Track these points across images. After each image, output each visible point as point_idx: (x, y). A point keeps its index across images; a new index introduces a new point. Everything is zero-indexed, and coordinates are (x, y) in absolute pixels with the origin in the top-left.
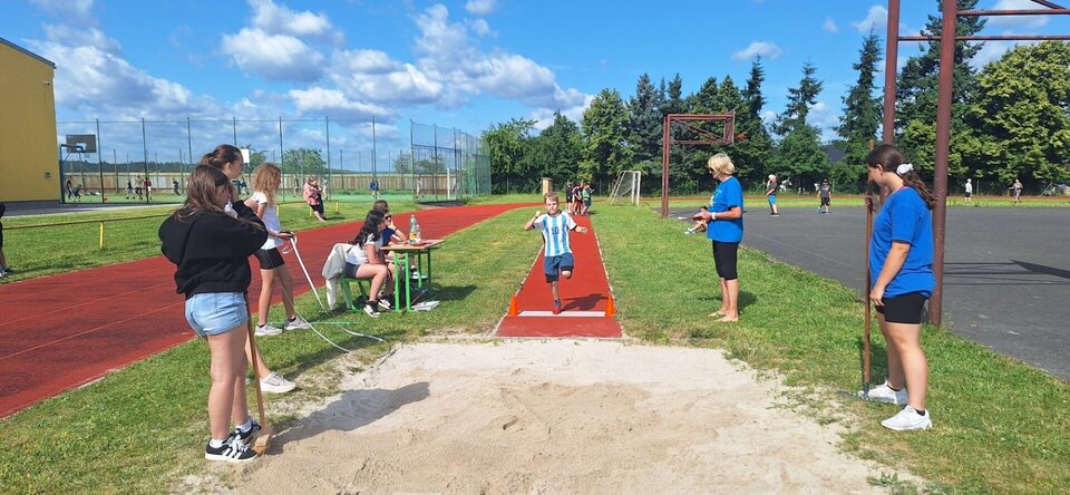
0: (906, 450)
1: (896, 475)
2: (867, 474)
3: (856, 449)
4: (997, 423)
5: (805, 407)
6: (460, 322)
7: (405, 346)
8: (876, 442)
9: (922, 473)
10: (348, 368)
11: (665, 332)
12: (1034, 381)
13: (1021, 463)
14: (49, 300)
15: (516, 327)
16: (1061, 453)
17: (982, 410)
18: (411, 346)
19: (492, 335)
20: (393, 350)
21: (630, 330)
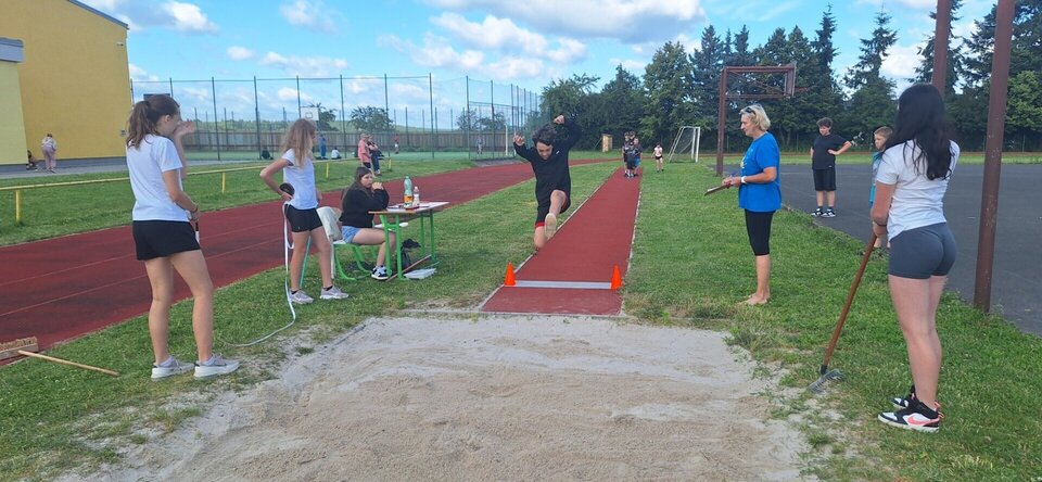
6: (448, 294)
7: (378, 320)
10: (298, 349)
11: (667, 310)
15: (510, 300)
18: (386, 320)
19: (476, 311)
20: (361, 325)
21: (629, 306)
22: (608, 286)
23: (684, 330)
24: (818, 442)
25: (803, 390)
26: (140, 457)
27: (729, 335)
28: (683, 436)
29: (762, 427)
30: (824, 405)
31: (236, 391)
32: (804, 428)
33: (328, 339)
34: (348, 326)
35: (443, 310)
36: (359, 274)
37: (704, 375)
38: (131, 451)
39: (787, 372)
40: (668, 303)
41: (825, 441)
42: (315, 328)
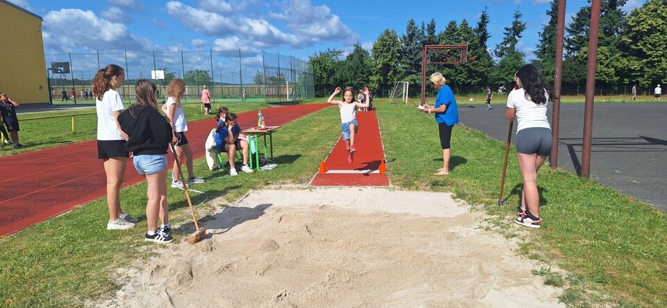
0: (558, 254)
1: (550, 268)
2: (532, 268)
3: (527, 253)
4: (617, 237)
5: (498, 228)
6: (290, 177)
7: (255, 191)
8: (540, 249)
9: (566, 267)
10: (219, 205)
11: (416, 182)
12: (645, 211)
13: (629, 261)
14: (42, 164)
15: (324, 180)
16: (656, 256)
17: (609, 229)
18: (259, 191)
19: (309, 185)
20: (247, 194)
22: (378, 171)
23: (426, 193)
25: (498, 216)
27: (452, 194)
34: (241, 194)
35: (289, 185)
39: (488, 208)
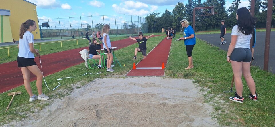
6: (118, 71)
7: (99, 79)
10: (77, 87)
11: (177, 74)
18: (101, 79)
19: (125, 76)
20: (94, 80)
21: (167, 73)
22: (161, 68)
23: (181, 79)
24: (217, 109)
25: (213, 95)
26: (33, 116)
27: (194, 80)
28: (179, 108)
29: (201, 105)
30: (219, 99)
31: (60, 98)
32: (214, 105)
33: (85, 84)
34: (91, 81)
35: (116, 76)
36: (94, 67)
37: (186, 91)
38: (30, 115)
39: (209, 90)
40: (177, 72)
41: (219, 109)
42: (82, 81)
